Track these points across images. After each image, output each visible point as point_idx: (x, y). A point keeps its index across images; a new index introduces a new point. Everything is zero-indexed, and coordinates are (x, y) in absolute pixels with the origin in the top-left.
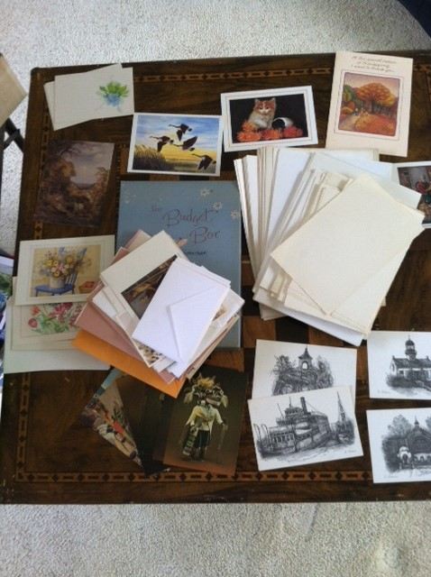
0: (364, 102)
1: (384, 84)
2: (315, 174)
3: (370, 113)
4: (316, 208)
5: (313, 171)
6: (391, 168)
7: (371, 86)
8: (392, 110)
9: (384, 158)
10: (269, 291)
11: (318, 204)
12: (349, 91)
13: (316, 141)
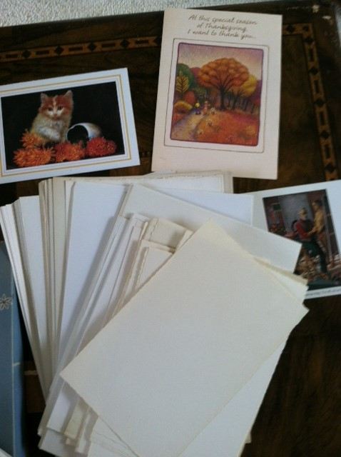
0: (208, 90)
1: (238, 59)
2: (132, 223)
3: (217, 109)
4: (135, 283)
5: (128, 218)
6: (252, 202)
7: (218, 63)
8: (252, 101)
9: (243, 185)
10: (62, 434)
11: (136, 278)
12: (185, 74)
13: (135, 161)
